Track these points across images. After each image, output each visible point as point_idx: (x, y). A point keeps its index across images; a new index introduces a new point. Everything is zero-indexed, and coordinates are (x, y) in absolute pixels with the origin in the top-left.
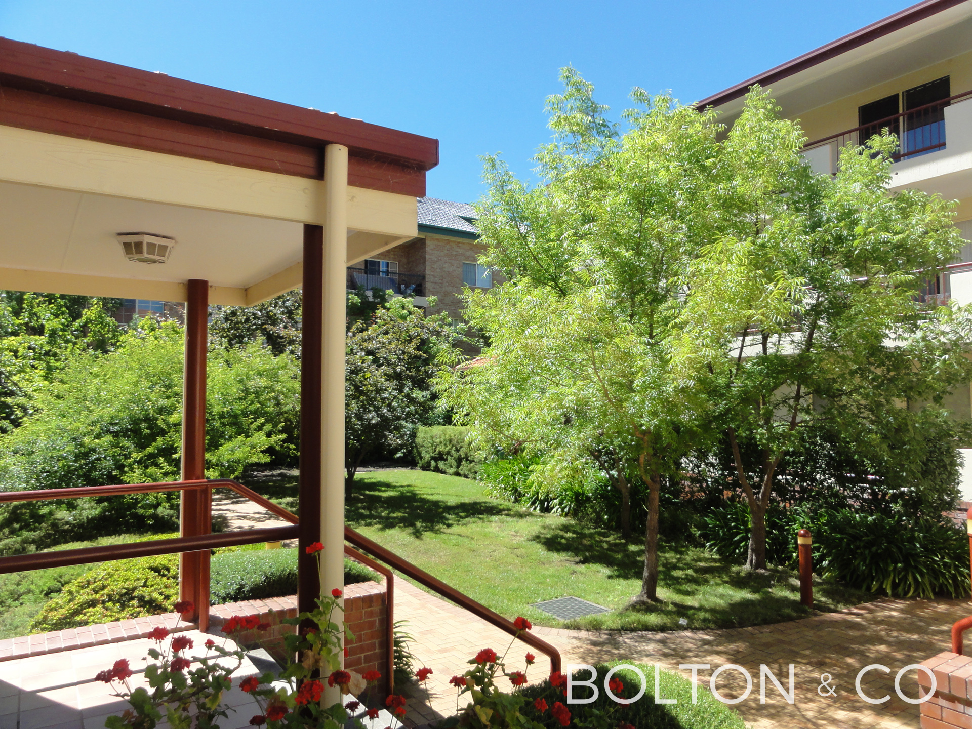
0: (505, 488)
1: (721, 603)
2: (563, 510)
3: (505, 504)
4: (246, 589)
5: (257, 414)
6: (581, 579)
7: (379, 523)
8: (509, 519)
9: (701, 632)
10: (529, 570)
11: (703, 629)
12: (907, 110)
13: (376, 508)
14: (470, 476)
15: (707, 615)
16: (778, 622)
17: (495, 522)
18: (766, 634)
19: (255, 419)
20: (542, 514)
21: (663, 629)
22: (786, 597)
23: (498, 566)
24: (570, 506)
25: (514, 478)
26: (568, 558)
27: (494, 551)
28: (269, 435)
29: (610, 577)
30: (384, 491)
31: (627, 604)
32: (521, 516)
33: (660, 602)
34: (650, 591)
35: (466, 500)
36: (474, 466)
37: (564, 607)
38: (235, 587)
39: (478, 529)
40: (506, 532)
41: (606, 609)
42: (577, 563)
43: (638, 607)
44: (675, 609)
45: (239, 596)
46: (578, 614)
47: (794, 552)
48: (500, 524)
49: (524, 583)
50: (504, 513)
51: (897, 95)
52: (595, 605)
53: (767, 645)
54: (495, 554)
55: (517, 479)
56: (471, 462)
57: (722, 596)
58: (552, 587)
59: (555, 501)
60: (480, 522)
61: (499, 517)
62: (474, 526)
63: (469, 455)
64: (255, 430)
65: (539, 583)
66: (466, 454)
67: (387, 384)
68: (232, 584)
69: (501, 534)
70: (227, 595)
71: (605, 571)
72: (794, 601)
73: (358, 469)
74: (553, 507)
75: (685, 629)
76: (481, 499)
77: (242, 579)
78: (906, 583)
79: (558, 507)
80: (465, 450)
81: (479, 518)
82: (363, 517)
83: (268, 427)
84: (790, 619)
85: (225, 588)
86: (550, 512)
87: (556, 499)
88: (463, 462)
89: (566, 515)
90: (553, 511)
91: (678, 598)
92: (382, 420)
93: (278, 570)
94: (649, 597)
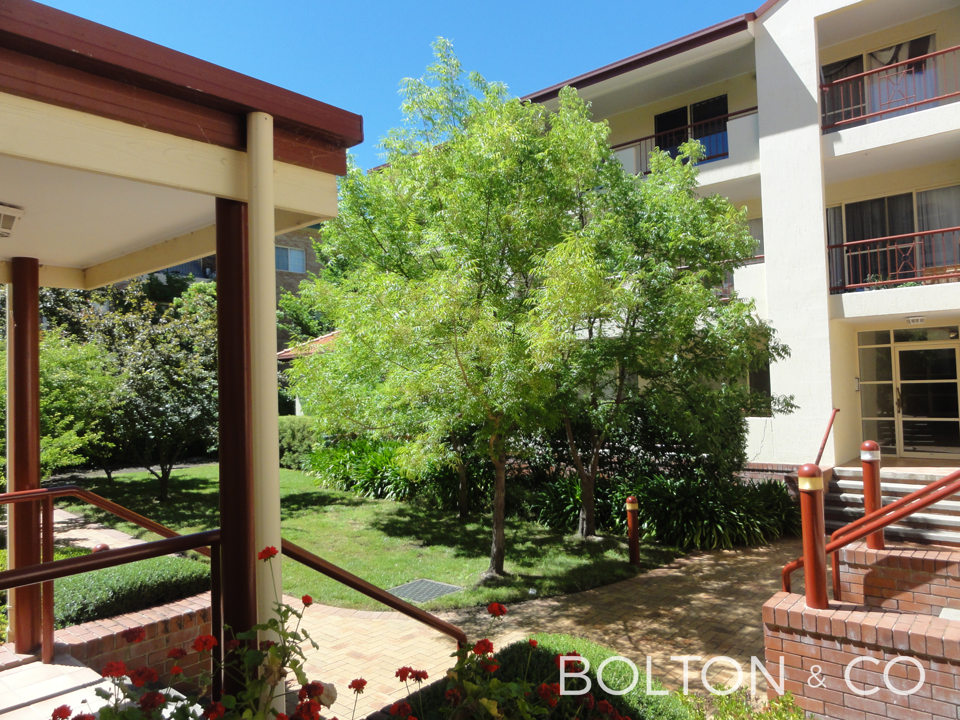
0: (335, 477)
1: (561, 570)
2: (398, 495)
3: (338, 493)
4: (90, 608)
5: (64, 412)
6: (428, 561)
7: (204, 523)
8: (344, 507)
9: (550, 599)
10: (375, 557)
11: (550, 597)
12: (694, 122)
13: (198, 508)
14: (293, 466)
15: (553, 583)
16: (614, 582)
17: (331, 512)
18: (604, 595)
19: (62, 417)
20: (377, 500)
21: (515, 600)
22: (616, 560)
23: (344, 555)
24: (405, 490)
25: (345, 466)
26: (412, 542)
27: (336, 541)
28: (80, 433)
29: (457, 556)
30: (203, 488)
31: (478, 581)
32: (357, 504)
33: (508, 575)
34: (498, 566)
35: (296, 492)
36: (297, 457)
37: (417, 591)
38: (76, 607)
39: (314, 520)
40: (344, 522)
41: (458, 587)
42: (421, 546)
43: (489, 582)
44: (522, 581)
45: (82, 617)
46: (432, 595)
47: (617, 518)
48: (336, 514)
49: (372, 570)
50: (338, 502)
51: (686, 108)
52: (447, 585)
53: (610, 604)
54: (337, 544)
55: (348, 467)
56: (294, 452)
57: (561, 564)
58: (402, 572)
59: (389, 486)
60: (315, 514)
61: (334, 506)
62: (309, 517)
63: (292, 445)
64: (63, 429)
65: (388, 569)
66: (289, 444)
67: (205, 373)
68: (72, 605)
69: (340, 523)
70: (67, 617)
71: (450, 551)
72: (624, 562)
73: (174, 466)
74: (388, 493)
75: (534, 597)
76: (311, 490)
77: (85, 598)
78: (711, 536)
79: (392, 492)
80: (288, 441)
81: (312, 509)
82: (185, 518)
83: (79, 425)
84: (621, 578)
85: (64, 610)
86: (384, 498)
87: (391, 484)
88: (286, 453)
89: (401, 500)
90: (387, 497)
91: (524, 571)
92: (203, 414)
93: (127, 583)
94: (497, 572)
